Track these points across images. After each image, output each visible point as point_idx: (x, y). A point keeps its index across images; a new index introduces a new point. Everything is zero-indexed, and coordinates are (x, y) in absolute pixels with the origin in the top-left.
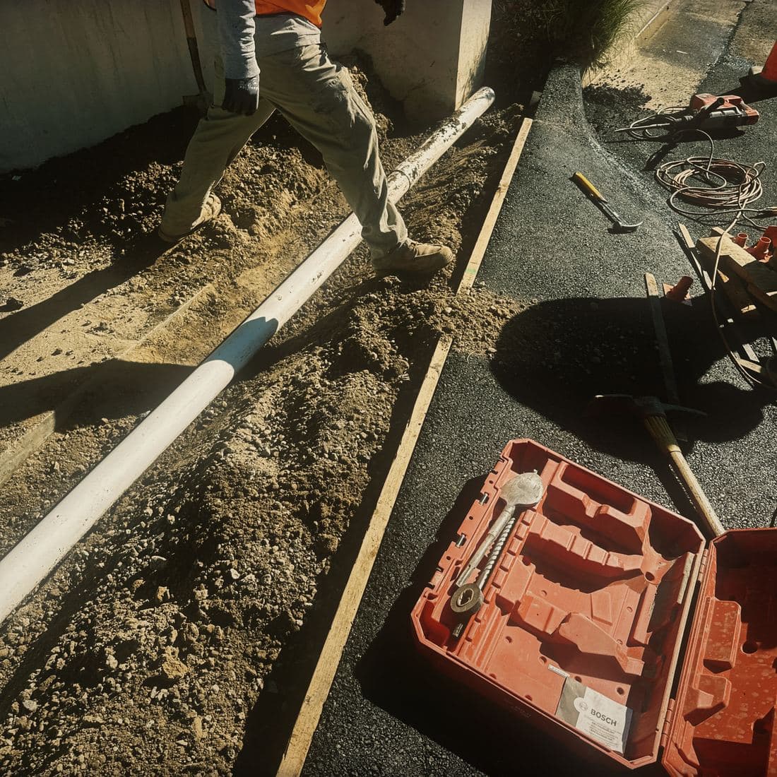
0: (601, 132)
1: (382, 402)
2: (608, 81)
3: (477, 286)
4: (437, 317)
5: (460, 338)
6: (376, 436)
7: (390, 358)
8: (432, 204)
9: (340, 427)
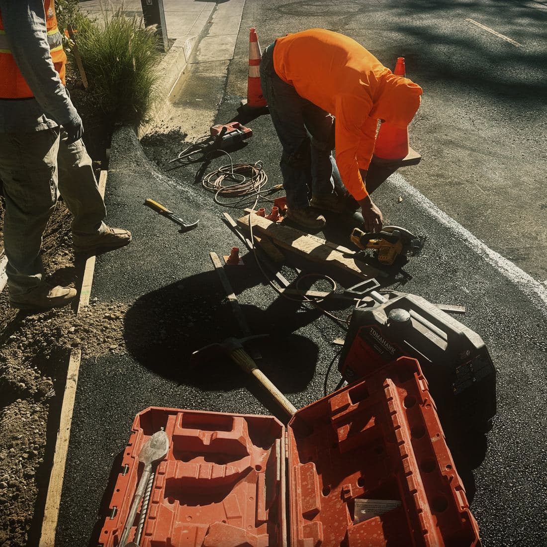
0: (161, 165)
1: (36, 421)
2: (157, 129)
3: (92, 302)
4: (65, 337)
5: (87, 347)
6: (36, 452)
7: (36, 382)
8: (50, 248)
9: (3, 457)
